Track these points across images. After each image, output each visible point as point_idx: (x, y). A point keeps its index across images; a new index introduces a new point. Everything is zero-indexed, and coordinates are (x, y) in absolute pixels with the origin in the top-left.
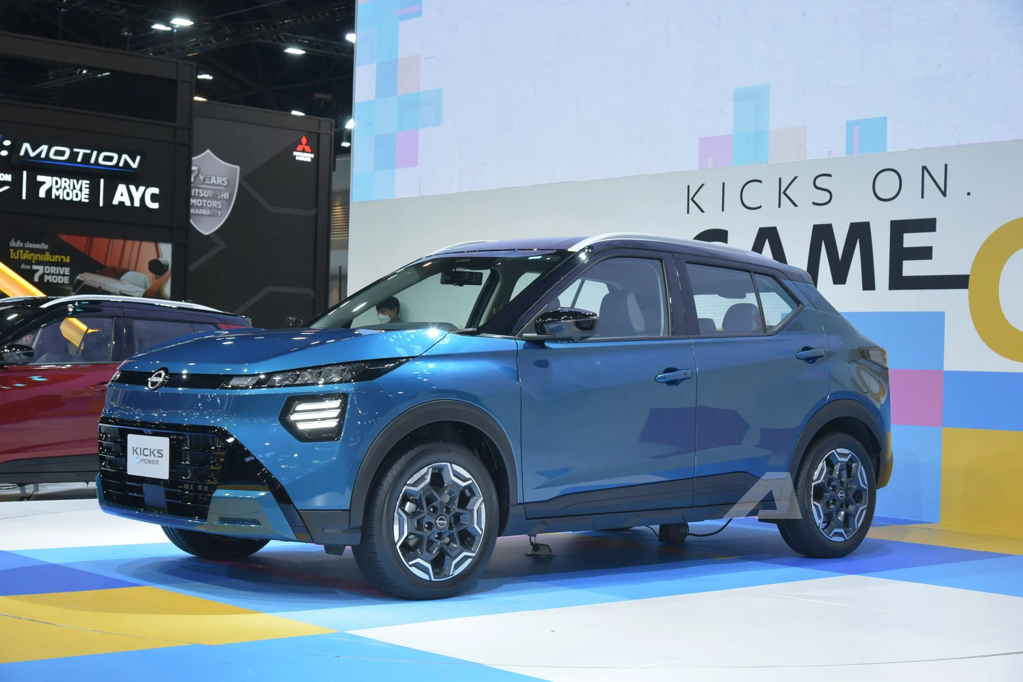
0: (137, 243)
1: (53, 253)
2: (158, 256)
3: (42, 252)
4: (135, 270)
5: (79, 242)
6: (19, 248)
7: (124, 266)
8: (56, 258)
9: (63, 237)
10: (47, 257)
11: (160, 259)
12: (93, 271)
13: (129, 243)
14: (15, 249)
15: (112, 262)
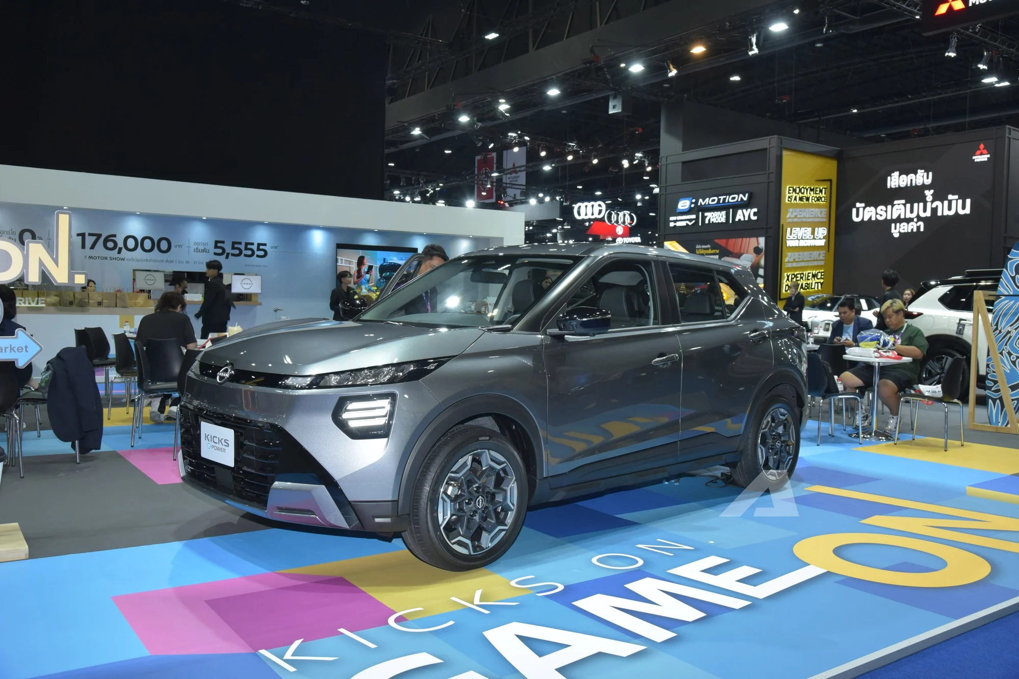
0: (748, 239)
1: (712, 249)
2: (758, 244)
3: (707, 249)
4: (747, 253)
5: (722, 242)
6: (700, 249)
7: (742, 252)
8: (713, 251)
9: (716, 241)
10: (710, 251)
11: (759, 246)
12: (728, 256)
13: (744, 239)
14: (698, 249)
15: (736, 251)
